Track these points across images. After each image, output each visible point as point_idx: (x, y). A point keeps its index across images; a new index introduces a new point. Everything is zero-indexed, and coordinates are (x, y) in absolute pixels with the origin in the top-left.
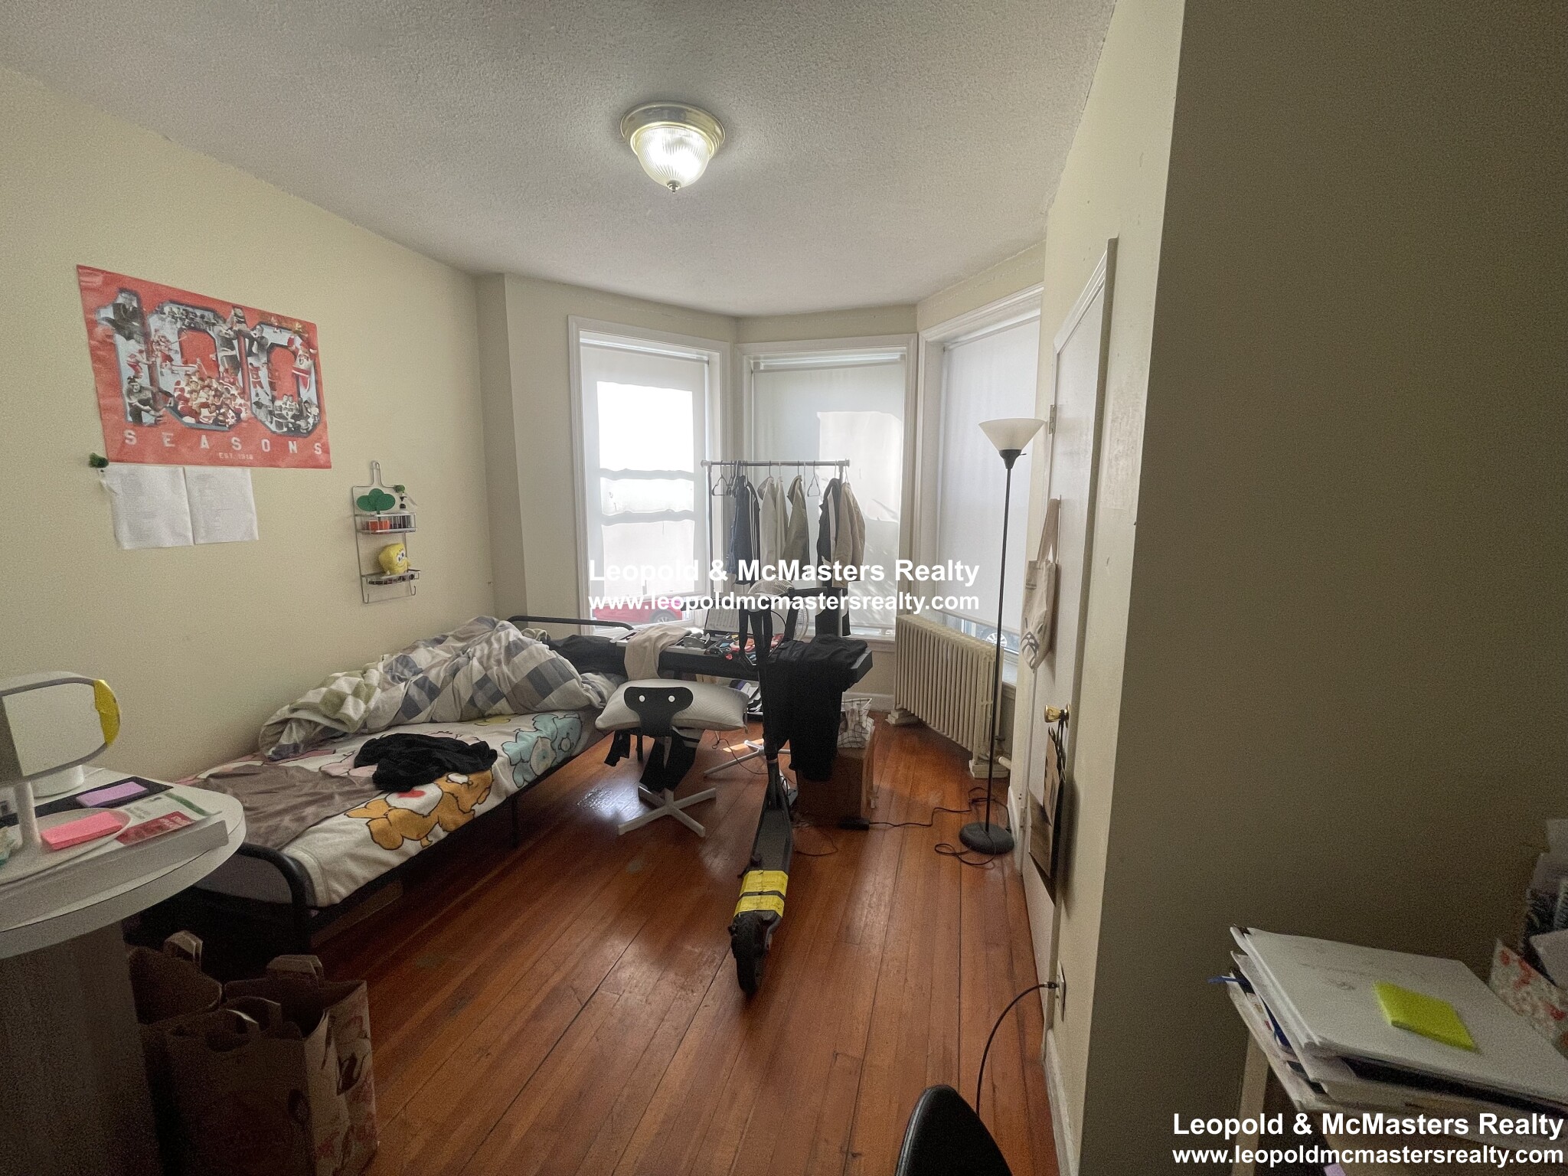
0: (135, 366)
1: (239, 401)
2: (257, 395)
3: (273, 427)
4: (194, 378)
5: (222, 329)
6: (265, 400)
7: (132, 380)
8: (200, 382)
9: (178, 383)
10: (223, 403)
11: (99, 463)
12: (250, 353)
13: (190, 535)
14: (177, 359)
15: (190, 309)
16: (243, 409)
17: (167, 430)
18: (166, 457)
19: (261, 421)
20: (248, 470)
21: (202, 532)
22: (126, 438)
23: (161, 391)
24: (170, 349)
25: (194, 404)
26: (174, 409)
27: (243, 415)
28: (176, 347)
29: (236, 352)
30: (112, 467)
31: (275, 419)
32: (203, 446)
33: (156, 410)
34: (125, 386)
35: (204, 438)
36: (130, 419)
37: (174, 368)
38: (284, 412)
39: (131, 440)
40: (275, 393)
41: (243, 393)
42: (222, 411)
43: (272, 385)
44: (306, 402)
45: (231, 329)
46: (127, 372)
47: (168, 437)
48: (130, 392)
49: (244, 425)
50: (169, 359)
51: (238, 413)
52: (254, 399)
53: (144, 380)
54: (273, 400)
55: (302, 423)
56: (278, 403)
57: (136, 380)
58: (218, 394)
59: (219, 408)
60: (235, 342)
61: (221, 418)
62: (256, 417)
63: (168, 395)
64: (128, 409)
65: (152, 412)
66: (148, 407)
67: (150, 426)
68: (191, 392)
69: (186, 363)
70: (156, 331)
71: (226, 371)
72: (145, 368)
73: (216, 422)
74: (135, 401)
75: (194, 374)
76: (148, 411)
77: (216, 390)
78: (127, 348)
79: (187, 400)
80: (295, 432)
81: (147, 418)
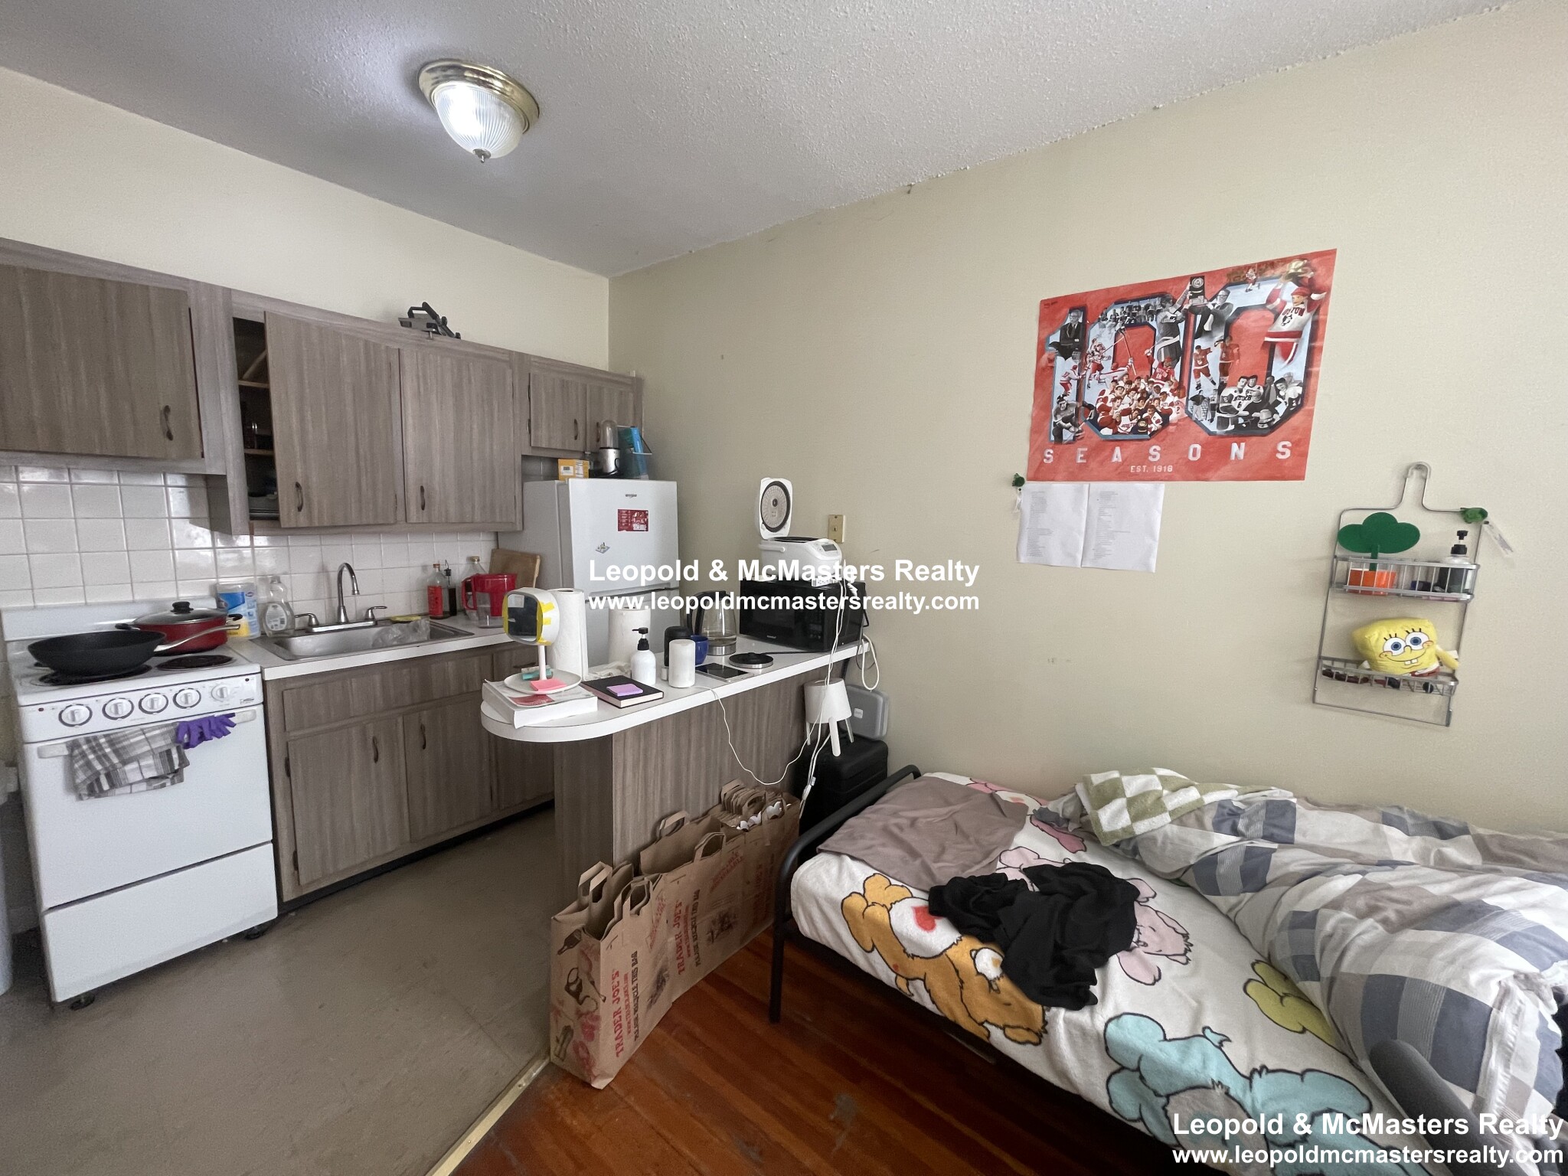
0: (1066, 385)
1: (1170, 399)
2: (1199, 386)
3: (1213, 427)
4: (1121, 384)
5: (1170, 313)
6: (1209, 391)
7: (1061, 399)
8: (1127, 387)
9: (1103, 392)
10: (1148, 406)
11: (1018, 482)
12: (1201, 333)
13: (1079, 557)
14: (1107, 365)
15: (1135, 304)
16: (1174, 409)
17: (1084, 446)
18: (1076, 474)
19: (1196, 421)
20: (1162, 486)
21: (1091, 554)
22: (1045, 458)
23: (1085, 405)
24: (1103, 357)
25: (1114, 414)
26: (1094, 422)
27: (1173, 417)
28: (1110, 353)
29: (1180, 338)
30: (1029, 485)
31: (1217, 414)
32: (1115, 459)
33: (1076, 425)
34: (1055, 405)
35: (1118, 450)
36: (1053, 438)
37: (1102, 377)
38: (1234, 404)
39: (1048, 459)
40: (1226, 379)
41: (1180, 389)
42: (1145, 415)
43: (1224, 369)
44: (1282, 380)
45: (1179, 310)
46: (1059, 390)
47: (1082, 452)
48: (1058, 411)
49: (1171, 428)
50: (1099, 368)
51: (1165, 415)
52: (1193, 392)
53: (1071, 398)
54: (1220, 391)
55: (1263, 415)
56: (1226, 392)
57: (1065, 398)
58: (1145, 395)
59: (1142, 412)
60: (1181, 326)
61: (1142, 424)
62: (1190, 415)
63: (1090, 407)
64: (1053, 428)
65: (1072, 429)
66: (1069, 424)
67: (1069, 443)
68: (1114, 400)
69: (1115, 369)
70: (1093, 341)
71: (1161, 365)
72: (1074, 383)
73: (1136, 430)
74: (1059, 420)
75: (1121, 379)
76: (1068, 429)
77: (1144, 391)
78: (1064, 366)
79: (1108, 410)
80: (1249, 429)
81: (1067, 435)
